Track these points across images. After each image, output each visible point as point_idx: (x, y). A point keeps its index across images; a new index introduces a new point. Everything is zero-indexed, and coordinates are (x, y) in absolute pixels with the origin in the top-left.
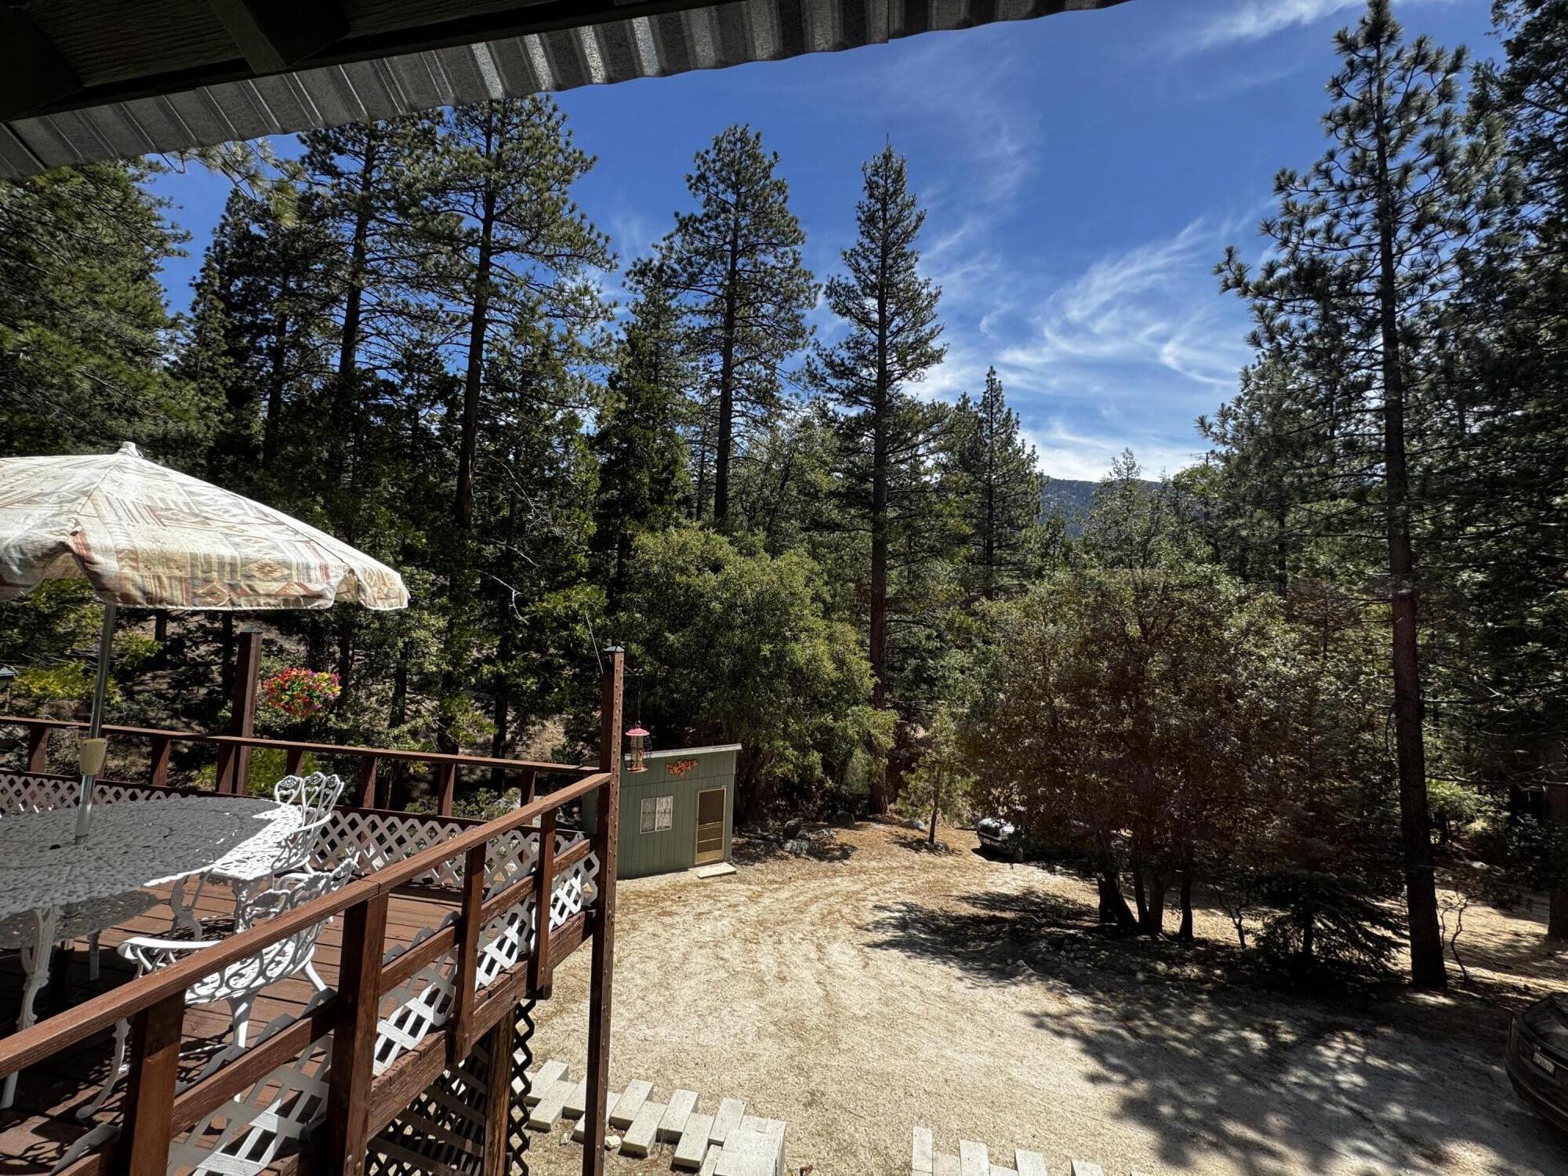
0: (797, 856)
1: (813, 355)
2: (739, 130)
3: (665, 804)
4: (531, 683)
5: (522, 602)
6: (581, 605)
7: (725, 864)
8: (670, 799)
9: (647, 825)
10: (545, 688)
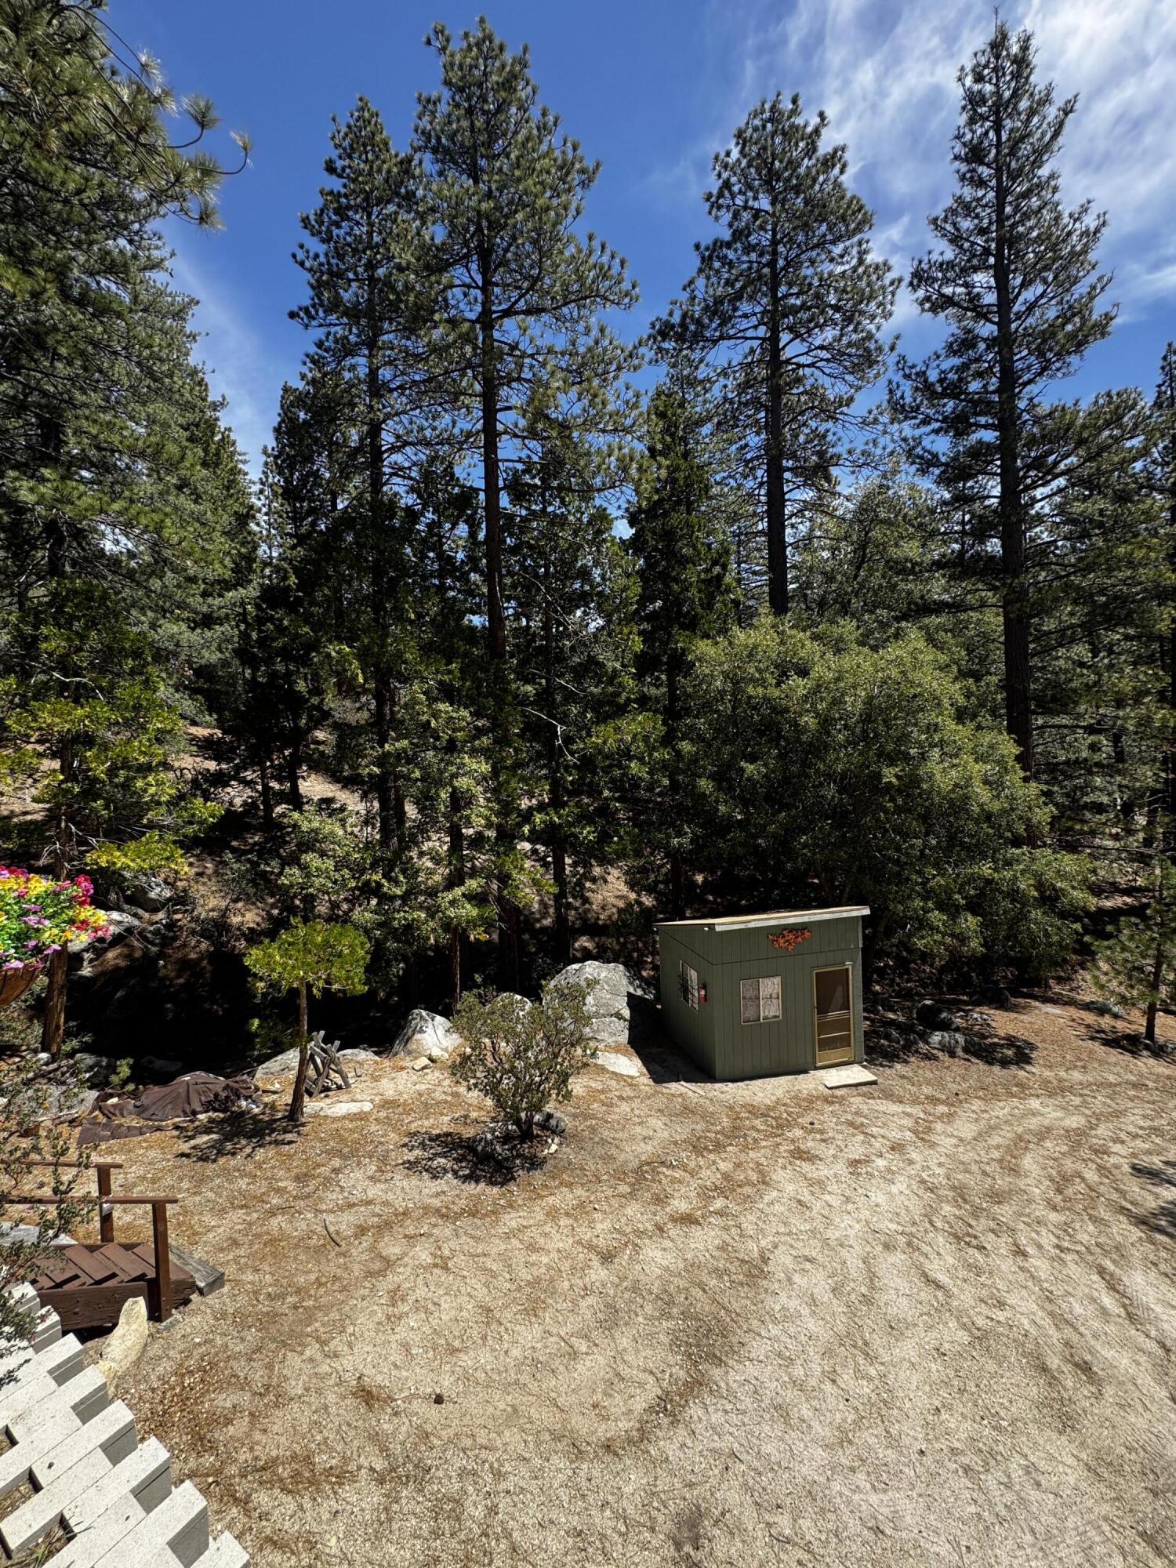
0: (952, 1054)
1: (897, 378)
2: (767, 106)
3: (771, 986)
4: (588, 833)
5: (568, 740)
6: (634, 736)
7: (856, 1068)
8: (777, 980)
9: (750, 1013)
10: (604, 837)
